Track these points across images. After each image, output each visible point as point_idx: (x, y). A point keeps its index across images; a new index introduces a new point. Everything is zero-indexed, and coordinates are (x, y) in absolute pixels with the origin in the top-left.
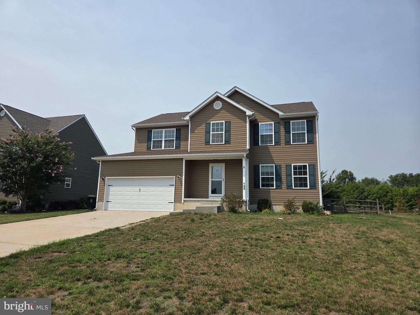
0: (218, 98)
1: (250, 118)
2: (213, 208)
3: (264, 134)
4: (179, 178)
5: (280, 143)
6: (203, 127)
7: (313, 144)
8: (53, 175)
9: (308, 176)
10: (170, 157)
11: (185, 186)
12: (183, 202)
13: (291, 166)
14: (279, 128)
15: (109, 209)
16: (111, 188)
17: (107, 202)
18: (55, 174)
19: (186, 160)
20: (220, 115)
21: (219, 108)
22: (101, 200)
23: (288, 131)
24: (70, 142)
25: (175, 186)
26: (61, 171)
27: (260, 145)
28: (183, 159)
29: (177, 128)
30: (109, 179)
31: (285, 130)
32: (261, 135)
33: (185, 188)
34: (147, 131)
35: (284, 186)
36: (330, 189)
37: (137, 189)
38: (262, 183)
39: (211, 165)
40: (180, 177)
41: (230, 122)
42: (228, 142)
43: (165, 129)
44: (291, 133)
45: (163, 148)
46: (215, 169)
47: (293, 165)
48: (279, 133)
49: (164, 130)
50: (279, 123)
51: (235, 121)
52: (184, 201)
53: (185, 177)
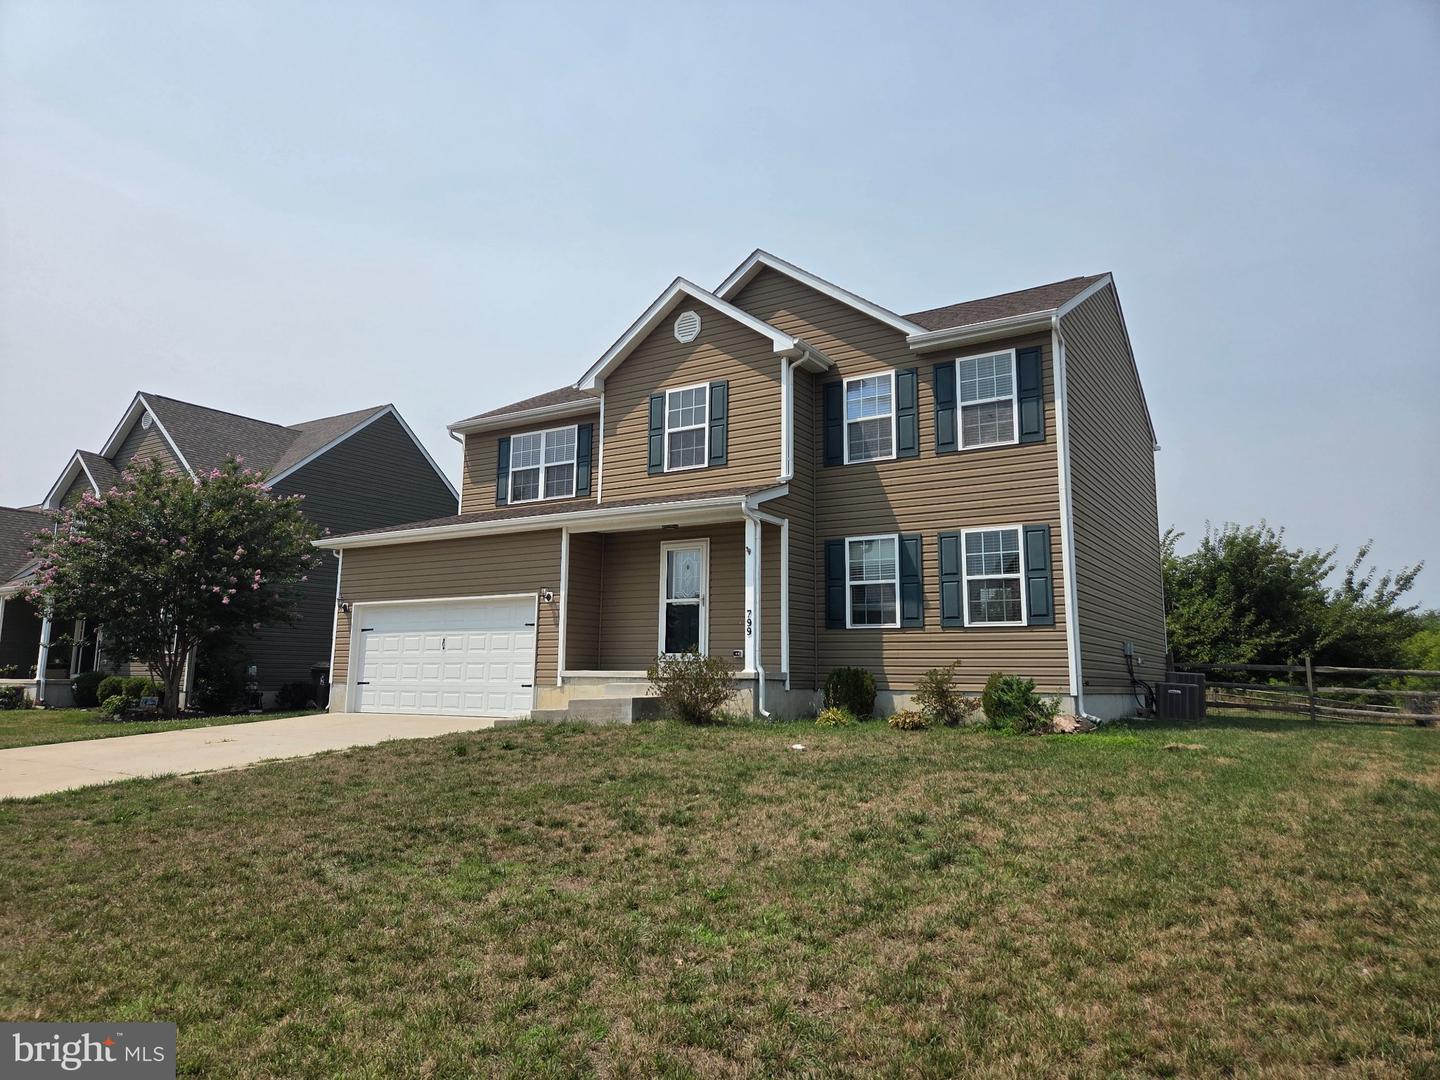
0: (686, 302)
1: (794, 365)
2: (619, 703)
3: (859, 420)
4: (549, 597)
5: (917, 448)
6: (642, 411)
7: (1043, 442)
8: (225, 601)
9: (1021, 575)
10: (519, 528)
11: (569, 625)
12: (559, 683)
13: (957, 537)
14: (915, 391)
15: (364, 708)
16: (371, 639)
17: (359, 683)
18: (231, 596)
19: (571, 535)
20: (694, 363)
21: (690, 338)
22: (341, 678)
23: (945, 402)
24: (296, 496)
25: (538, 626)
26: (255, 586)
27: (846, 462)
28: (561, 530)
29: (581, 423)
30: (365, 607)
31: (936, 396)
32: (849, 425)
33: (568, 632)
34: (497, 443)
35: (933, 617)
36: (1342, 624)
37: (434, 639)
38: (853, 607)
39: (665, 547)
40: (551, 594)
41: (726, 385)
42: (719, 459)
43: (548, 431)
44: (960, 404)
45: (541, 498)
46: (680, 562)
47: (964, 532)
48: (914, 411)
49: (543, 433)
50: (914, 371)
51: (743, 377)
52: (563, 681)
53: (570, 595)
